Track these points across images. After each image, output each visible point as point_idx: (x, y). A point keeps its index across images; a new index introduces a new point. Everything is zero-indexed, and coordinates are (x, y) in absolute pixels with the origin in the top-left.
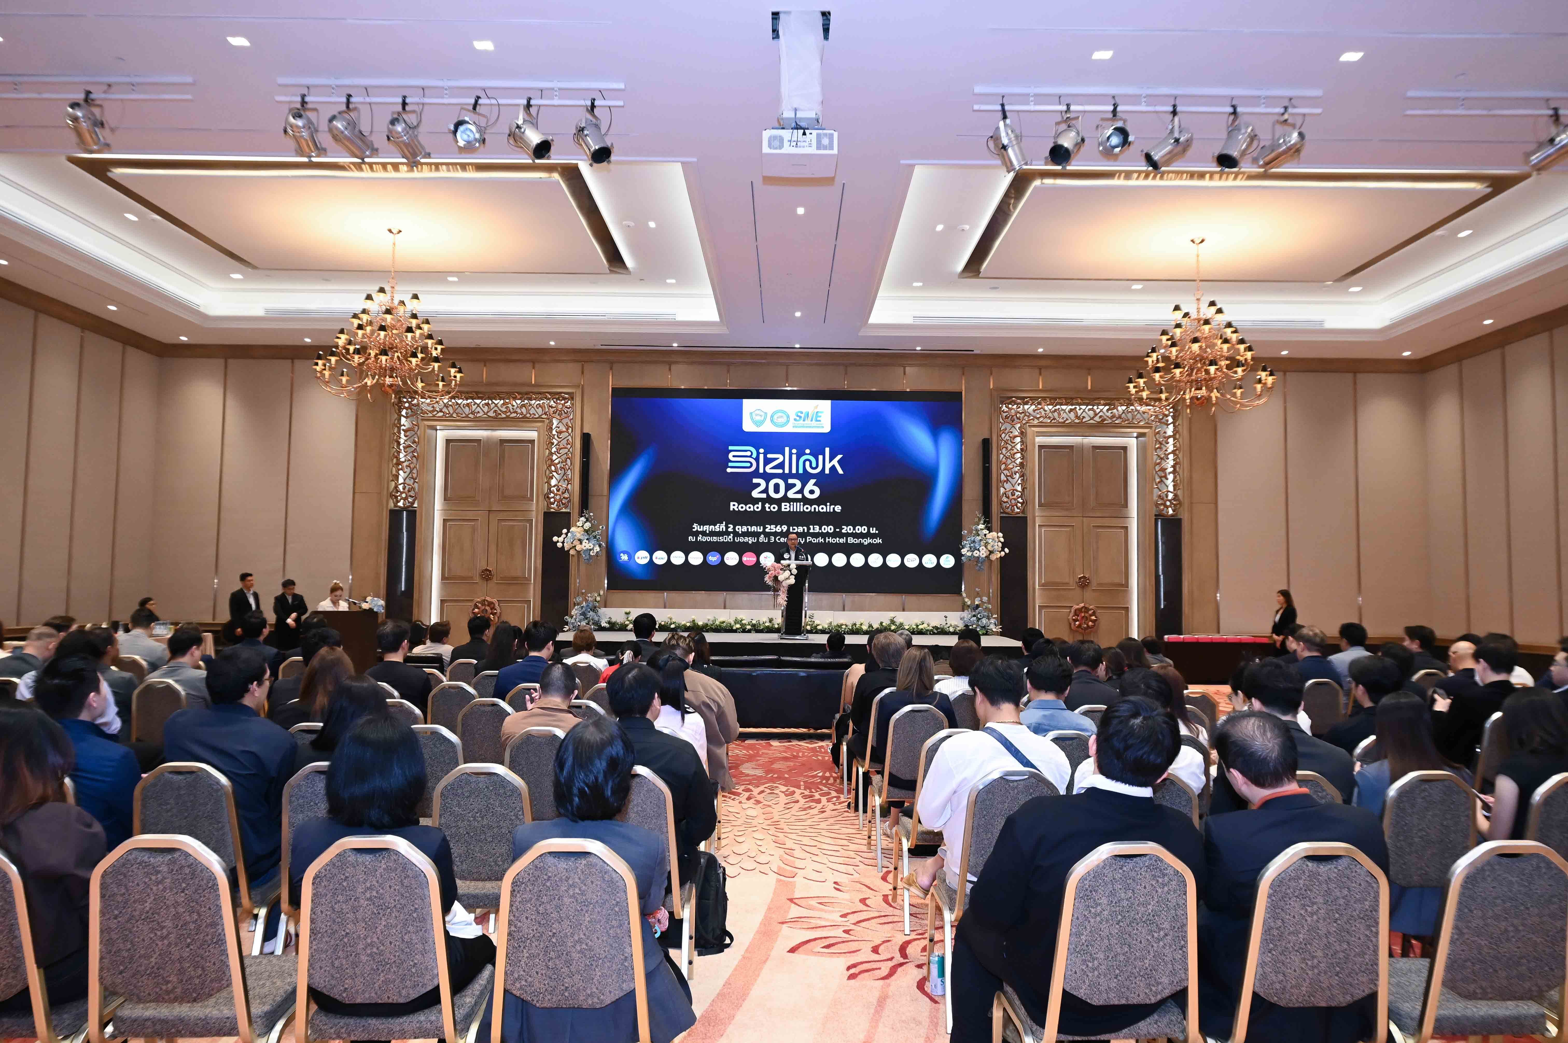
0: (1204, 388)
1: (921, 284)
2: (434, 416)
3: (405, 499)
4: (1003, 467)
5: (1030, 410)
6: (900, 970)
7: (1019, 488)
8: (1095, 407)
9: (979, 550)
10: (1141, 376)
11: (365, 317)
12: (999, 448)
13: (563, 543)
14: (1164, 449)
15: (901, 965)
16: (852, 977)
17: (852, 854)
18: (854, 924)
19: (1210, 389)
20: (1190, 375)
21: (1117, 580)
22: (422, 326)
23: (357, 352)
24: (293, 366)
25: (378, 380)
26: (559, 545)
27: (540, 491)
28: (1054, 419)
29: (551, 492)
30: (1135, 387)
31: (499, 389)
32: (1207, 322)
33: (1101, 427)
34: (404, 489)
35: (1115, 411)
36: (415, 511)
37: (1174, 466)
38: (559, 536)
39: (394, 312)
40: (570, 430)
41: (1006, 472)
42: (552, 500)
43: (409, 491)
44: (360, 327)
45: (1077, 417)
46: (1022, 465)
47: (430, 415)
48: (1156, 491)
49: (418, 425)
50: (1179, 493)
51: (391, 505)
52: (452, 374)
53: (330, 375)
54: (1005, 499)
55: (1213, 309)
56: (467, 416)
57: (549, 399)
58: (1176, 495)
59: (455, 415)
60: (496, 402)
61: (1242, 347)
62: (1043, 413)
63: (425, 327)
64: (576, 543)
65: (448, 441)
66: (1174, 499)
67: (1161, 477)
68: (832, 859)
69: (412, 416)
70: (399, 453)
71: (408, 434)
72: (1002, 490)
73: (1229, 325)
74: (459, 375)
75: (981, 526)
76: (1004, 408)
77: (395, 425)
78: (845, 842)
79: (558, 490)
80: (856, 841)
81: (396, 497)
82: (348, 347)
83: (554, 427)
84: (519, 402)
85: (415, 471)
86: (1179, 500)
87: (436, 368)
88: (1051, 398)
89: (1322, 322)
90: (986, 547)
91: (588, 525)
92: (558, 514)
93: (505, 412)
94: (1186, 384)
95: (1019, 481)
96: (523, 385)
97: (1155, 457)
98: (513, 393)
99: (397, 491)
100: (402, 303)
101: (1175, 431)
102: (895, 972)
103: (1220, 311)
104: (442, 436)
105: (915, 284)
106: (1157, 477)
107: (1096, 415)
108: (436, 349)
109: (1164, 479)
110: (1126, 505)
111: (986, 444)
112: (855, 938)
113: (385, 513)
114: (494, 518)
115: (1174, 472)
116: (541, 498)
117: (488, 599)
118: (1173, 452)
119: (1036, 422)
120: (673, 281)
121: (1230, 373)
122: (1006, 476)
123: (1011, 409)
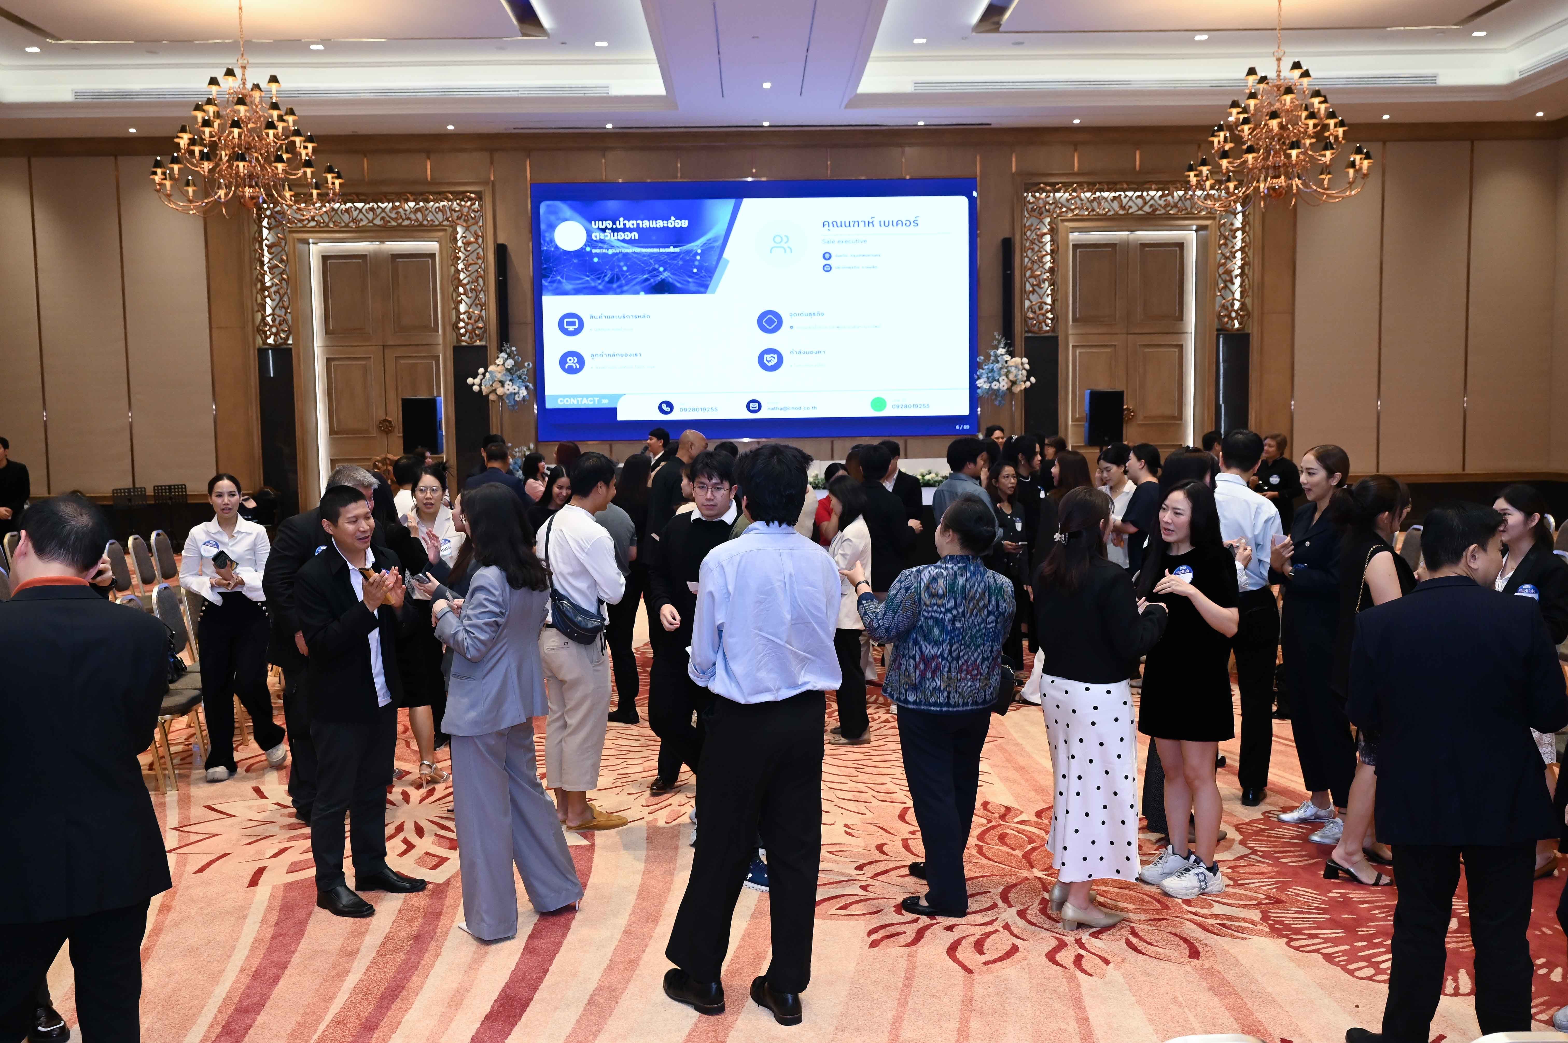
0: (1283, 177)
1: (924, 41)
2: (304, 226)
3: (276, 334)
4: (1028, 274)
5: (1063, 200)
6: (928, 933)
7: (1049, 300)
8: (1145, 194)
9: (998, 381)
10: (1204, 163)
11: (211, 109)
12: (1023, 250)
13: (480, 385)
14: (1230, 245)
15: (927, 927)
16: (874, 944)
17: (862, 787)
18: (872, 878)
19: (1289, 177)
20: (1266, 159)
21: (1168, 412)
22: (285, 118)
23: (204, 157)
24: (116, 163)
25: (235, 192)
26: (476, 388)
27: (447, 319)
28: (1093, 210)
29: (461, 320)
30: (1195, 176)
31: (384, 189)
32: (1289, 90)
33: (1151, 219)
34: (274, 321)
35: (1169, 198)
36: (290, 350)
37: (1242, 267)
38: (475, 377)
39: (248, 100)
40: (480, 241)
41: (1031, 280)
42: (463, 331)
43: (280, 324)
44: (207, 123)
45: (1122, 207)
46: (1052, 270)
47: (299, 225)
48: (1219, 299)
49: (285, 239)
50: (1248, 301)
51: (259, 341)
52: (330, 180)
53: (171, 185)
54: (1031, 315)
55: (1297, 73)
56: (347, 225)
57: (449, 200)
58: (1243, 305)
59: (331, 225)
60: (383, 205)
61: (1332, 122)
62: (1079, 202)
63: (290, 119)
64: (497, 385)
65: (325, 258)
66: (1241, 309)
67: (1225, 282)
68: (840, 794)
69: (277, 226)
70: (263, 275)
71: (273, 250)
72: (1027, 304)
73: (1317, 94)
74: (337, 182)
75: (1001, 351)
76: (1030, 198)
77: (255, 239)
78: (853, 772)
79: (469, 318)
80: (867, 769)
81: (265, 332)
82: (192, 148)
83: (459, 236)
84: (412, 204)
85: (285, 299)
86: (1247, 310)
87: (309, 175)
88: (1089, 184)
89: (1434, 77)
90: (1007, 376)
91: (510, 363)
92: (471, 348)
93: (395, 219)
94: (1260, 170)
95: (1049, 292)
96: (415, 182)
97: (1219, 256)
98: (404, 194)
99: (266, 324)
100: (257, 87)
101: (1245, 223)
102: (922, 937)
103: (1306, 74)
104: (316, 250)
105: (917, 41)
106: (1220, 281)
107: (1145, 203)
108: (306, 147)
109: (1229, 284)
110: (1180, 317)
111: (1007, 246)
112: (875, 896)
113: (252, 352)
114: (391, 354)
115: (1242, 275)
116: (449, 329)
117: (390, 456)
118: (1242, 249)
119: (1070, 215)
120: (604, 44)
121: (1317, 155)
122: (1033, 285)
123: (1039, 198)
